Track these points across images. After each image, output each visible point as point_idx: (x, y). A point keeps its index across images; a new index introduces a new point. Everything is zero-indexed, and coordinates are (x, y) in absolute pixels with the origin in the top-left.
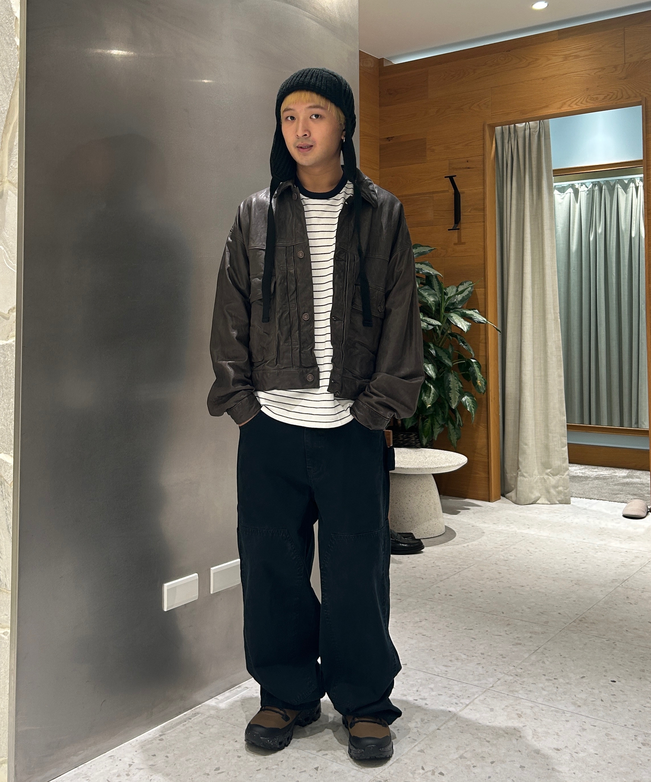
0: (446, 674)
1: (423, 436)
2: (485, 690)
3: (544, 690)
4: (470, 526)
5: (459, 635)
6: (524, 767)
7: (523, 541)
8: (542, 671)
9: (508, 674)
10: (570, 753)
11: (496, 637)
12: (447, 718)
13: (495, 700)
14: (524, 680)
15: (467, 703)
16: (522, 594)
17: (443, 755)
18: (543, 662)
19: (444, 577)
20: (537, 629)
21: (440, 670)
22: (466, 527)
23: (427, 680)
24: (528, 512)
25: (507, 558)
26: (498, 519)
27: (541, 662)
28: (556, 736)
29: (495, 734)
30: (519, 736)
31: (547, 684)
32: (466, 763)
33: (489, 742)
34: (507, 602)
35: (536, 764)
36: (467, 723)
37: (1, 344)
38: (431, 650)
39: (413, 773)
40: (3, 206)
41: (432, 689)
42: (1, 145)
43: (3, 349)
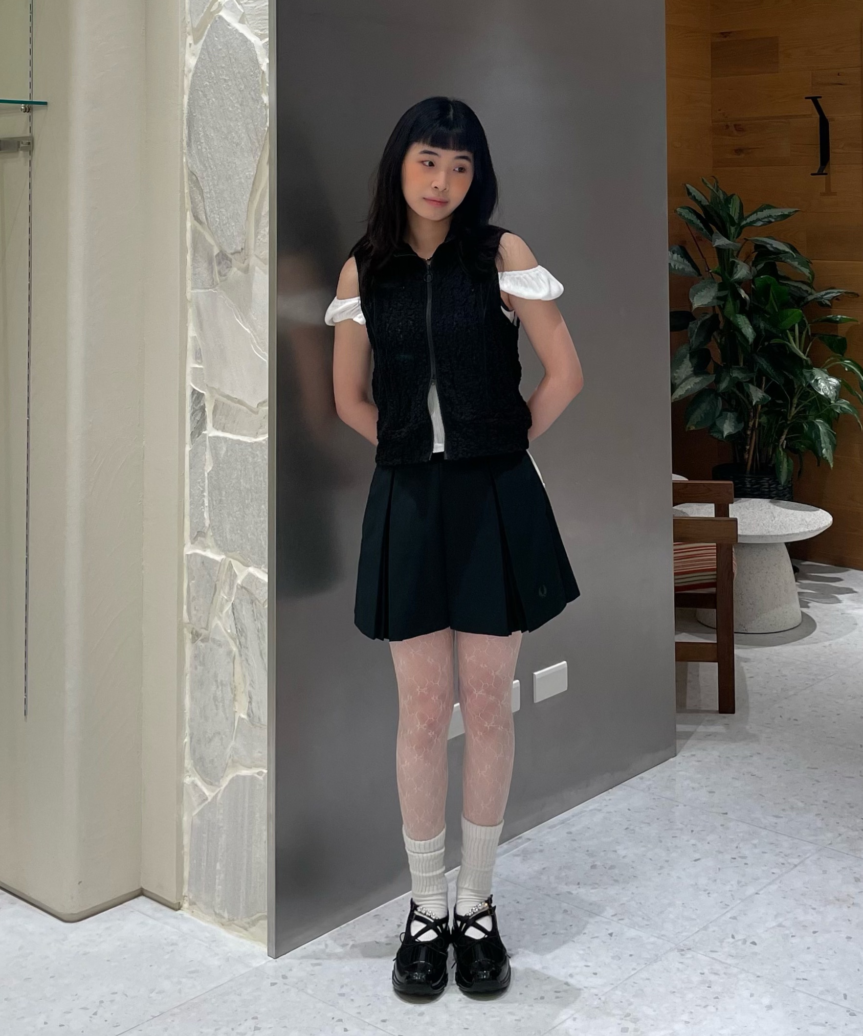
0: (775, 827)
2: (820, 847)
5: (798, 775)
6: (851, 938)
9: (853, 828)
11: (848, 779)
12: (769, 881)
13: (831, 860)
15: (796, 863)
17: (759, 923)
19: (791, 693)
21: (768, 822)
23: (750, 834)
29: (823, 901)
30: (852, 903)
32: (784, 932)
36: (792, 888)
37: (249, 442)
38: (761, 795)
39: (721, 941)
40: (249, 283)
41: (755, 846)
42: (247, 215)
43: (252, 448)
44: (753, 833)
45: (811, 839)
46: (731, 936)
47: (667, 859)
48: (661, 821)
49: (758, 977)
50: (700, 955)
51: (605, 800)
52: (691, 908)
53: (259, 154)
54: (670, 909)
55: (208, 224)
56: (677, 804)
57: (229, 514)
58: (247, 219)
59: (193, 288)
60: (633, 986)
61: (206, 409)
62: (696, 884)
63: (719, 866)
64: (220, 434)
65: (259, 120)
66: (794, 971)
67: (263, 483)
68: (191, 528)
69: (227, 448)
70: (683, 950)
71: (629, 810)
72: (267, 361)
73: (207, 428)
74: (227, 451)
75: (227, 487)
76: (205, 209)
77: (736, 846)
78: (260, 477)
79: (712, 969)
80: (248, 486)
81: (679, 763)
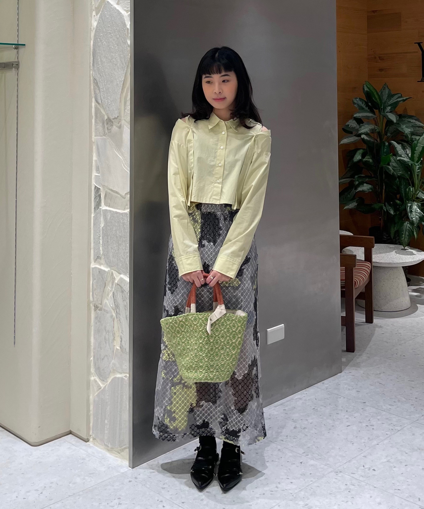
0: (390, 411)
2: (412, 422)
5: (403, 384)
12: (384, 438)
13: (417, 428)
15: (399, 430)
17: (377, 459)
19: (403, 342)
21: (386, 408)
23: (376, 414)
29: (412, 449)
32: (390, 465)
36: (396, 442)
37: (121, 212)
38: (383, 394)
39: (357, 468)
40: (121, 133)
41: (379, 420)
42: (120, 99)
43: (122, 216)
44: (378, 413)
46: (363, 466)
47: (333, 425)
48: (332, 405)
49: (375, 487)
50: (345, 475)
51: (304, 394)
52: (343, 451)
53: (126, 69)
54: (332, 451)
55: (102, 104)
56: (340, 397)
57: (111, 248)
58: (120, 102)
59: (95, 136)
60: (310, 490)
61: (101, 196)
62: (347, 438)
63: (359, 430)
64: (108, 208)
65: (126, 52)
66: (394, 485)
67: (128, 233)
68: (94, 255)
69: (111, 215)
70: (337, 472)
71: (316, 399)
72: (129, 172)
73: (102, 205)
74: (111, 217)
75: (111, 234)
76: (101, 97)
77: (368, 419)
78: (126, 230)
79: (351, 482)
80: (120, 234)
81: (343, 376)
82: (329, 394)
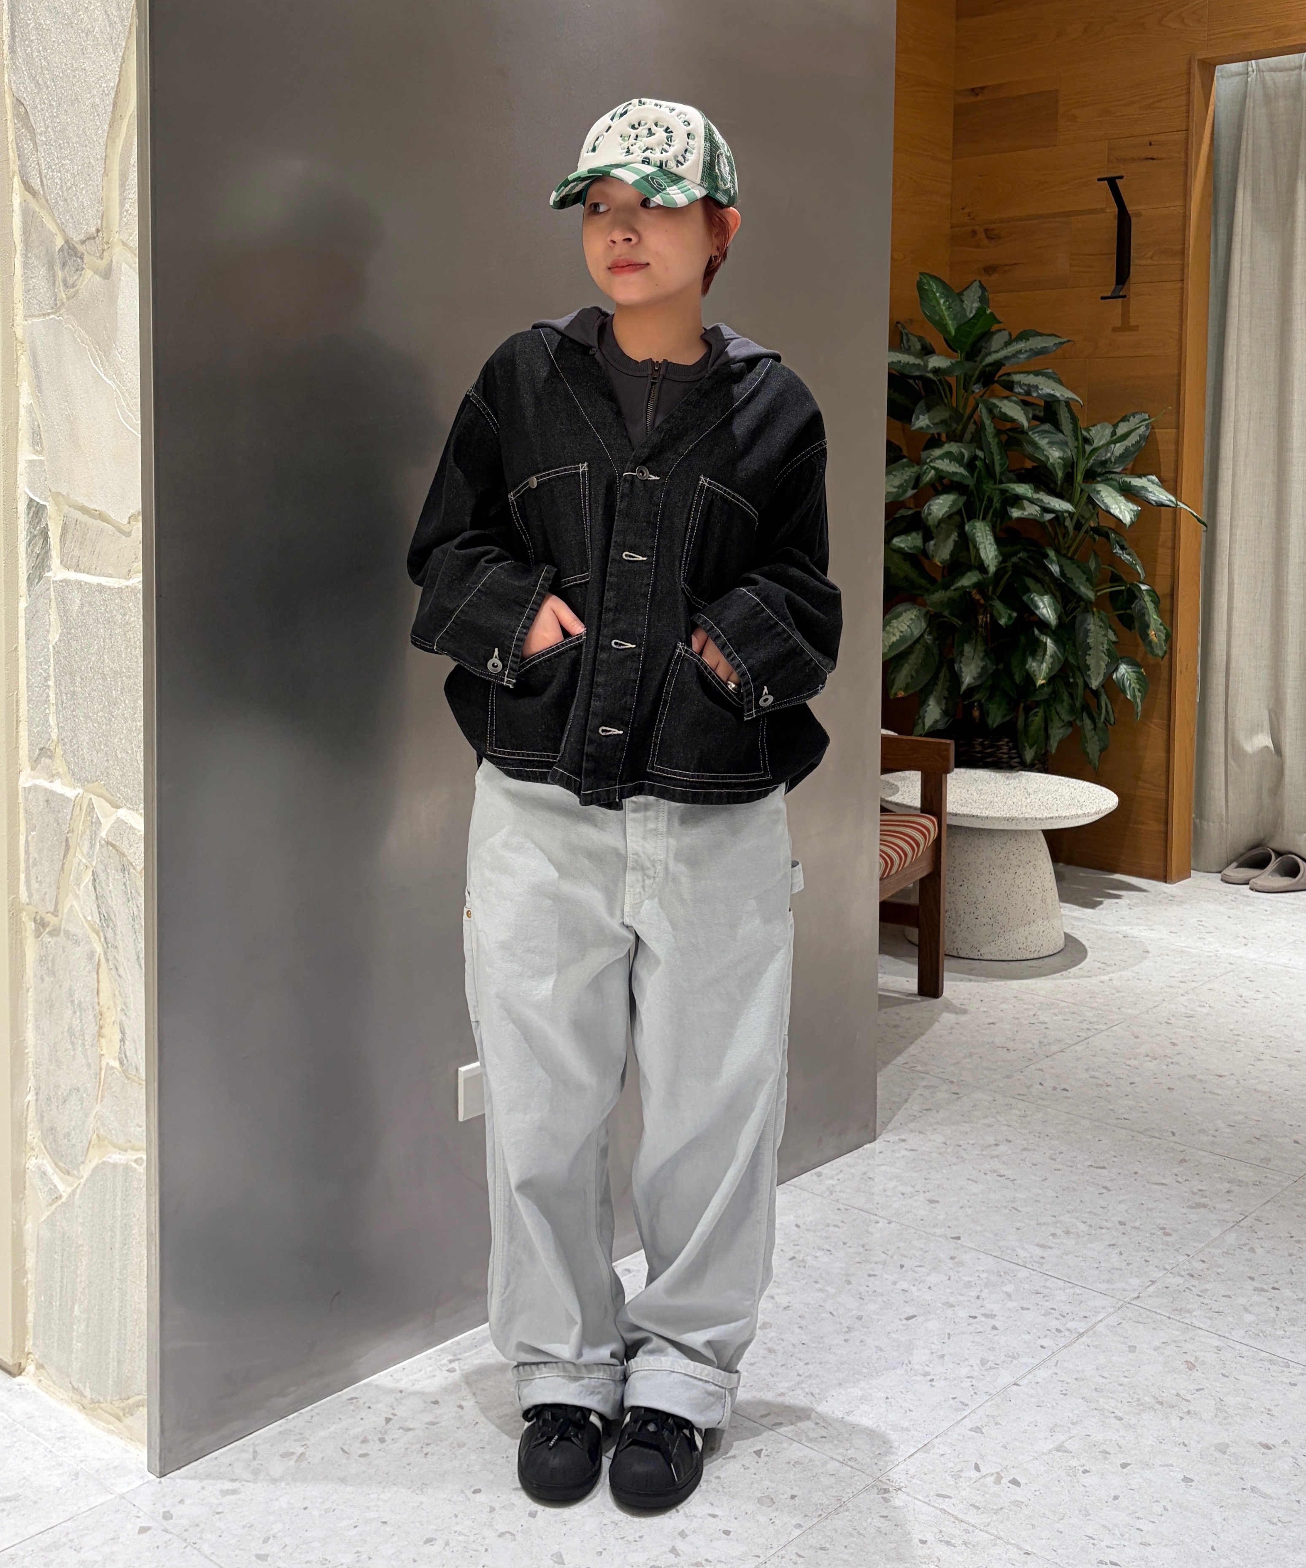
0: (1041, 1264)
1: (1026, 744)
2: (1121, 1303)
3: (1250, 1313)
4: (1119, 935)
5: (1075, 1178)
6: (1192, 1481)
7: (1231, 973)
8: (1247, 1269)
9: (1173, 1271)
10: (1294, 1458)
11: (1156, 1187)
12: (1036, 1362)
13: (1141, 1326)
14: (1207, 1286)
15: (1082, 1331)
16: (1218, 1095)
17: (1022, 1442)
18: (1252, 1250)
19: (1055, 1048)
20: (1245, 1173)
21: (1029, 1255)
22: (1110, 939)
23: (1001, 1276)
24: (1248, 908)
25: (1192, 1010)
26: (1182, 923)
27: (1246, 1248)
28: (1265, 1417)
29: (1135, 1404)
30: (1186, 1410)
31: (1255, 1298)
32: (1070, 1463)
33: (1120, 1419)
34: (1185, 1111)
35: (1217, 1474)
36: (1078, 1376)
37: (117, 586)
38: (1014, 1208)
39: (957, 1476)
40: (112, 295)
41: (1009, 1295)
42: (106, 165)
43: (121, 598)
44: (1005, 1273)
45: (1103, 1287)
46: (973, 1465)
47: (861, 1313)
48: (850, 1247)
49: (1028, 1554)
50: (916, 1502)
52: (901, 1407)
53: (123, 45)
54: (865, 1407)
55: (44, 194)
56: (876, 1218)
58: (106, 174)
59: (26, 316)
61: (50, 534)
62: (910, 1363)
63: (947, 1331)
64: (72, 576)
66: (1094, 1544)
68: (30, 744)
69: (82, 600)
71: (797, 1226)
72: (139, 434)
73: (52, 567)
74: (81, 607)
75: (83, 668)
76: (39, 165)
77: (974, 1294)
79: (939, 1533)
81: (881, 1152)
82: (839, 1209)
